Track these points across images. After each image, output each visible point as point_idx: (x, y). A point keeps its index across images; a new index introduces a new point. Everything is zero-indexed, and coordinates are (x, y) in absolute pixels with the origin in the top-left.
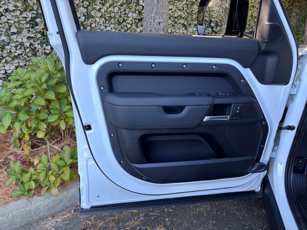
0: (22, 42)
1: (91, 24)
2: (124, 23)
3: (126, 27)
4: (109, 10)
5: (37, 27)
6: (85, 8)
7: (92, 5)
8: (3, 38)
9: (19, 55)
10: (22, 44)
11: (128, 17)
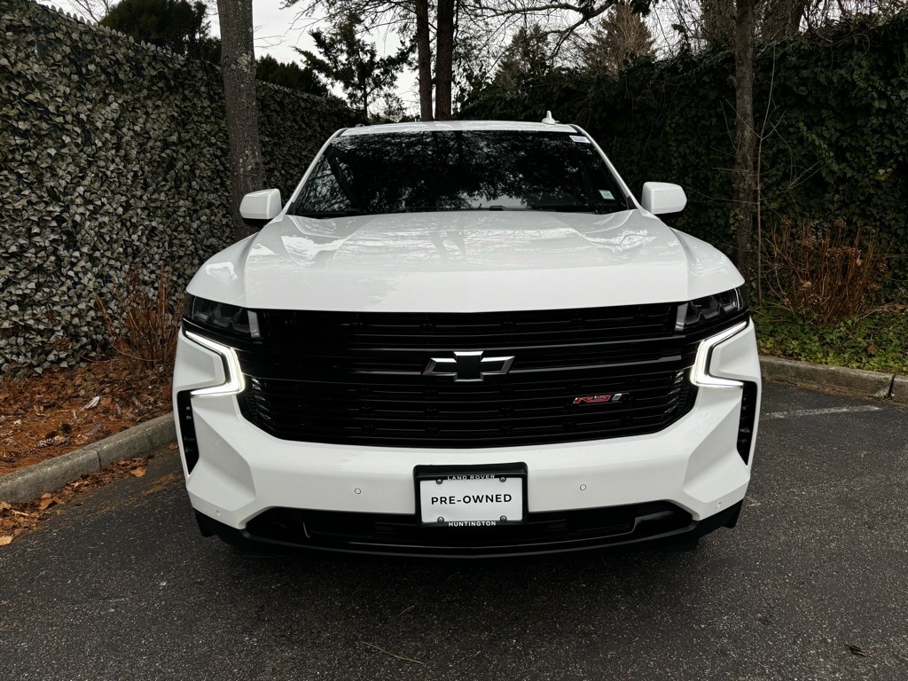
0: (46, 247)
1: (131, 217)
2: (175, 216)
3: (176, 222)
4: (154, 196)
5: (65, 224)
6: (122, 195)
7: (132, 191)
8: (22, 241)
9: (39, 265)
10: (44, 248)
11: (179, 207)
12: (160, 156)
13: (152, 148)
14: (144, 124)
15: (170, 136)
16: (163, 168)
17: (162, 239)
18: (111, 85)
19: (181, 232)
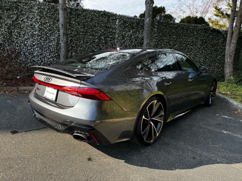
12: (140, 42)
13: (138, 40)
14: (138, 35)
16: (141, 44)
18: (132, 28)
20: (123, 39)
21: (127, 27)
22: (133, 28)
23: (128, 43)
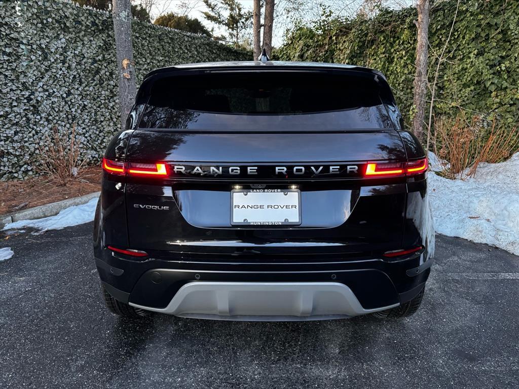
1: (71, 99)
2: (99, 99)
3: (100, 103)
4: (85, 89)
5: (32, 102)
6: (66, 88)
7: (72, 85)
8: (7, 109)
9: (17, 122)
10: (20, 114)
11: (101, 94)
12: (90, 67)
13: (85, 63)
14: (81, 50)
15: (97, 56)
16: (92, 73)
17: (90, 111)
18: (62, 29)
19: (103, 108)
20: (45, 58)
21: (51, 27)
22: (65, 29)
23: (61, 69)
